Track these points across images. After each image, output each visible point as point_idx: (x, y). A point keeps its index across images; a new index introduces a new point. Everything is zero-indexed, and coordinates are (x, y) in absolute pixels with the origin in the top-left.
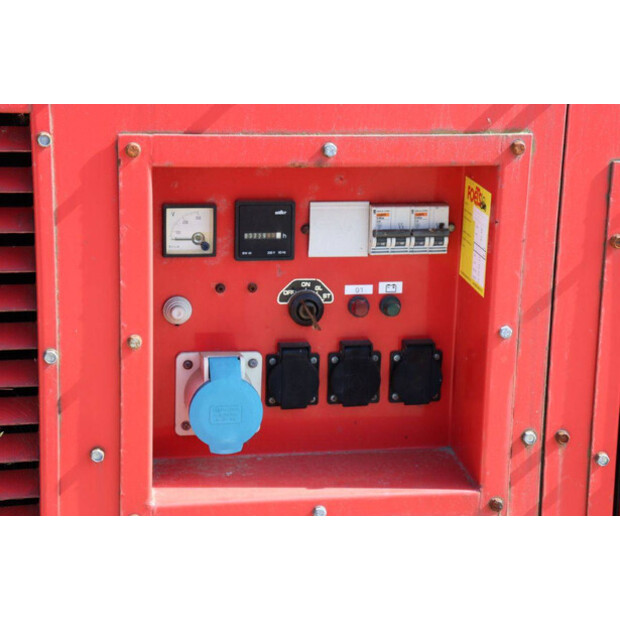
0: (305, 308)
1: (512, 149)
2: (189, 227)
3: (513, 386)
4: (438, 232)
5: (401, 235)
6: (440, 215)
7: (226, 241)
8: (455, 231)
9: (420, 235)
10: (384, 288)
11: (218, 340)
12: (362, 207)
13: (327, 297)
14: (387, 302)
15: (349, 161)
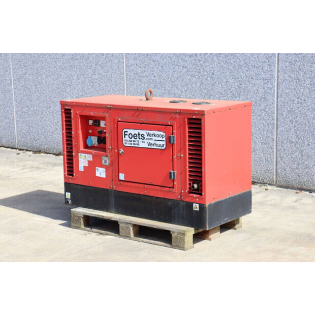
0: (101, 132)
2: (91, 122)
3: (109, 142)
7: (94, 124)
13: (103, 131)
15: (94, 115)
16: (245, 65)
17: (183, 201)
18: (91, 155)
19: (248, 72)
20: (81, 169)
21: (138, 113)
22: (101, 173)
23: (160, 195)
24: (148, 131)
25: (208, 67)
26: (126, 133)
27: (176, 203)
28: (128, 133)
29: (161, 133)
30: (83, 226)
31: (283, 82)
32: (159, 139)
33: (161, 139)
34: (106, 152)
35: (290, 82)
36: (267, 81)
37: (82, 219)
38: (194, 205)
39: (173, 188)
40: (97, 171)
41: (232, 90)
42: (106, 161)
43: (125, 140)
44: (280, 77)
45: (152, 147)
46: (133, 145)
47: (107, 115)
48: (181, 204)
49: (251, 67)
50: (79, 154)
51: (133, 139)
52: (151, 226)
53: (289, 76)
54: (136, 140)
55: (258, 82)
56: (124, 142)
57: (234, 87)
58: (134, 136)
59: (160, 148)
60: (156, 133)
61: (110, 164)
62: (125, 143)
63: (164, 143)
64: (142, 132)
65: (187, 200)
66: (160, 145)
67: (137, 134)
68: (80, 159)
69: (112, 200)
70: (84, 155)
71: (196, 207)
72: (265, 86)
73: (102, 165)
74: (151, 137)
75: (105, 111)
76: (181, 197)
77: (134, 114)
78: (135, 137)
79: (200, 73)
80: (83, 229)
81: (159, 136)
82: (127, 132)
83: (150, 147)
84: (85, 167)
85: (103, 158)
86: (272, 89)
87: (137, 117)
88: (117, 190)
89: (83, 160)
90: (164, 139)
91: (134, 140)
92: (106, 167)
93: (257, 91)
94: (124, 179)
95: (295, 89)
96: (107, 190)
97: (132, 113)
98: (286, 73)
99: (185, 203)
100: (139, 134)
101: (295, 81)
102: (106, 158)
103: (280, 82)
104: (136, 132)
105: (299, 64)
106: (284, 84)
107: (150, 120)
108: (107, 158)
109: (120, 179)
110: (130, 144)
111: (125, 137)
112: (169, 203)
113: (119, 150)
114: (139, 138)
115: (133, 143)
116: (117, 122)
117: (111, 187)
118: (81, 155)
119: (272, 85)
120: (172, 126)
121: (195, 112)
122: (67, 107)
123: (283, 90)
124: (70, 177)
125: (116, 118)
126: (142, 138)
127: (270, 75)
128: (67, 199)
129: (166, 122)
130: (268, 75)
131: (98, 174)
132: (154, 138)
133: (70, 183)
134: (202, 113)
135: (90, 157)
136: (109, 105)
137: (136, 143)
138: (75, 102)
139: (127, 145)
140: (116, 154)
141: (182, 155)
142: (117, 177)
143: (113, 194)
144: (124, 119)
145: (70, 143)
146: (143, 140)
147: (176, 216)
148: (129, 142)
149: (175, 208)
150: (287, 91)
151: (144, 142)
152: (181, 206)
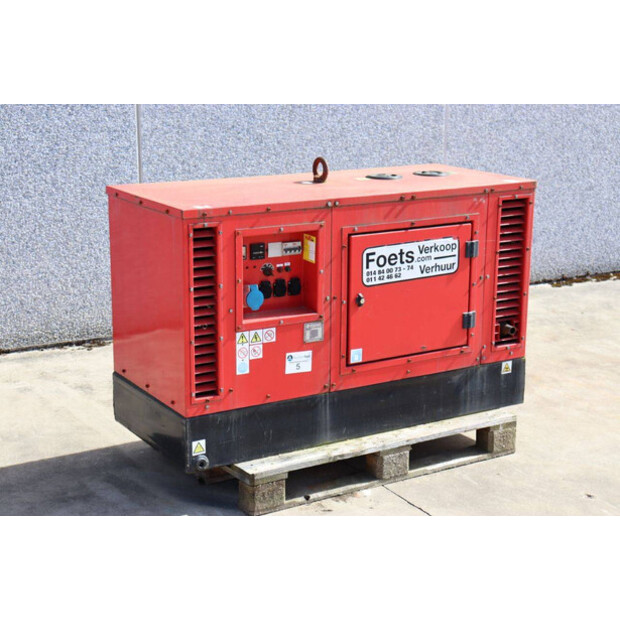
0: (267, 272)
1: (321, 226)
3: (324, 285)
4: (299, 248)
5: (290, 250)
6: (299, 244)
7: (249, 255)
8: (301, 248)
9: (295, 249)
10: (286, 264)
12: (280, 244)
13: (273, 268)
14: (286, 268)
15: (289, 231)
17: (484, 364)
19: (73, 118)
20: (242, 367)
21: (399, 207)
22: (299, 363)
23: (440, 368)
24: (421, 244)
26: (371, 257)
27: (469, 374)
28: (375, 257)
29: (451, 241)
30: (284, 500)
31: (151, 135)
32: (446, 253)
33: (449, 253)
34: (315, 311)
35: (165, 133)
36: (116, 134)
37: (284, 483)
38: (504, 364)
39: (467, 345)
40: (287, 362)
42: (314, 333)
43: (368, 274)
44: (145, 126)
45: (431, 274)
46: (386, 280)
47: (323, 223)
48: (479, 372)
50: (238, 335)
51: (388, 266)
53: (163, 122)
54: (393, 267)
55: (98, 137)
56: (365, 277)
57: (40, 151)
58: (390, 260)
59: (446, 272)
60: (440, 242)
61: (325, 335)
62: (368, 280)
63: (456, 260)
64: (406, 248)
65: (492, 360)
66: (447, 267)
67: (397, 252)
68: (238, 347)
69: (326, 415)
70: (253, 333)
71: (507, 367)
72: (114, 144)
73: (303, 343)
74: (429, 254)
75: (317, 217)
76: (481, 358)
77: (391, 211)
78: (393, 262)
81: (445, 247)
82: (374, 254)
83: (425, 275)
84: (252, 362)
85: (307, 326)
86: (131, 150)
87: (396, 216)
88: (342, 388)
89: (247, 349)
90: (456, 252)
91: (390, 267)
92: (315, 347)
93: (97, 154)
94: (361, 361)
95: (176, 146)
96: (313, 399)
97: (384, 210)
98: (156, 117)
99: (486, 368)
101: (175, 131)
102: (314, 326)
103: (145, 135)
104: (396, 249)
106: (153, 139)
107: (426, 219)
108: (319, 324)
109: (352, 361)
110: (380, 278)
111: (367, 267)
112: (456, 378)
113: (353, 297)
114: (402, 262)
115: (386, 275)
116: (350, 235)
117: (325, 387)
118: (242, 337)
119: (129, 141)
120: (471, 222)
121: (519, 187)
122: (206, 225)
123: (151, 151)
124: (208, 398)
125: (347, 228)
126: (407, 261)
127: (124, 121)
128: (197, 456)
129: (459, 216)
130: (120, 122)
131: (290, 368)
132: (434, 254)
133: (207, 415)
134: (531, 187)
135: (269, 335)
136: (330, 200)
137: (394, 273)
138: (233, 208)
139: (373, 283)
140: (344, 309)
141: (488, 276)
142: (344, 360)
143: (328, 402)
144: (365, 226)
145: (207, 314)
146: (410, 264)
147: (469, 398)
148: (377, 276)
149: (466, 383)
150: (161, 151)
151: (412, 268)
152: (479, 376)
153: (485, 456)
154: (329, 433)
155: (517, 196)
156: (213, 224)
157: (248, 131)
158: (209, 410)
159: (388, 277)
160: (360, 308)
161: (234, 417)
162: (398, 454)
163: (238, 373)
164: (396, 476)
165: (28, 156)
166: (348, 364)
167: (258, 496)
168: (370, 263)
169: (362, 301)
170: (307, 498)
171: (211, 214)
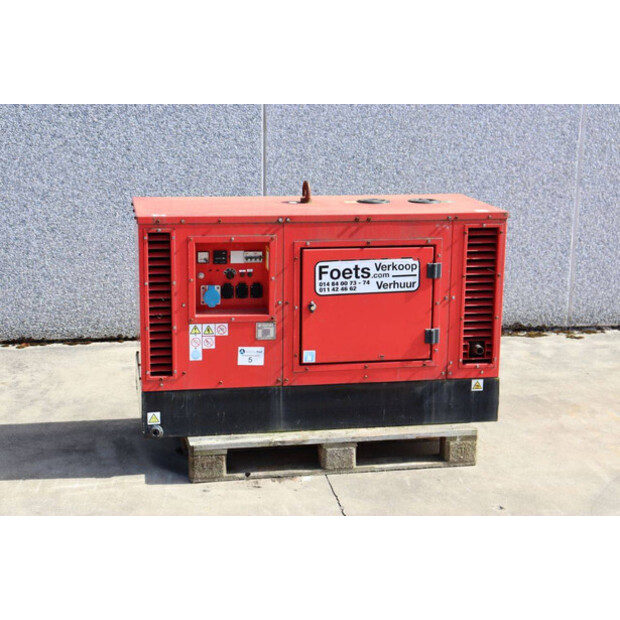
0: (230, 275)
1: (272, 239)
2: (203, 256)
3: (276, 291)
4: (260, 257)
5: (251, 258)
6: (260, 253)
7: (212, 260)
8: (263, 257)
9: (256, 258)
10: (248, 270)
11: (211, 283)
12: (242, 252)
13: (235, 273)
14: (249, 274)
16: (199, 133)
17: (451, 379)
18: (226, 325)
19: (206, 146)
20: (195, 354)
21: (353, 228)
22: (251, 357)
23: (401, 377)
24: (378, 262)
25: (116, 136)
26: (324, 270)
27: (434, 387)
28: (329, 270)
29: (410, 261)
30: (225, 474)
31: (275, 163)
32: (404, 272)
33: (409, 272)
34: (267, 313)
35: (289, 161)
36: (244, 161)
37: (224, 458)
38: (474, 382)
39: (431, 359)
40: (239, 354)
41: (172, 177)
42: (266, 332)
43: (321, 284)
44: (270, 154)
45: (388, 290)
46: (340, 292)
47: (273, 236)
48: (445, 386)
49: (211, 137)
50: (191, 326)
51: (341, 279)
52: (402, 438)
53: (287, 151)
54: (348, 281)
55: (227, 162)
56: (318, 288)
57: (177, 173)
58: (344, 273)
59: (406, 289)
60: (398, 262)
61: (277, 335)
62: (321, 290)
63: (416, 279)
64: (362, 264)
65: (460, 375)
66: (406, 285)
67: (352, 268)
68: (191, 337)
69: (280, 406)
70: (205, 326)
71: (477, 385)
72: (241, 169)
73: (256, 340)
74: (387, 272)
75: (268, 231)
76: (447, 373)
77: (345, 230)
78: (347, 276)
79: (97, 148)
80: (228, 479)
81: (405, 267)
82: (327, 267)
83: (382, 290)
84: (205, 352)
85: (260, 325)
86: (256, 174)
87: (351, 235)
88: (295, 384)
89: (200, 339)
90: (416, 272)
91: (344, 280)
92: (267, 345)
93: (226, 177)
94: (314, 361)
95: (298, 172)
96: (266, 389)
97: (338, 229)
98: (280, 146)
99: (453, 383)
100: (356, 268)
101: (298, 159)
102: (266, 326)
103: (270, 162)
104: (351, 265)
105: (304, 131)
106: (278, 165)
107: (383, 240)
108: (271, 325)
109: (304, 361)
110: (333, 290)
111: (320, 278)
112: (419, 389)
113: (305, 304)
114: (357, 277)
115: (340, 287)
116: (302, 249)
117: (278, 381)
118: (195, 328)
119: (255, 166)
120: (434, 246)
121: (487, 217)
122: (160, 230)
123: (275, 176)
124: (162, 377)
125: (299, 243)
126: (363, 276)
127: (252, 150)
128: (152, 426)
129: (420, 239)
130: (247, 150)
131: (242, 360)
132: (392, 272)
133: (162, 392)
134: (502, 218)
135: (222, 330)
136: (282, 217)
137: (348, 286)
138: (186, 218)
139: (327, 293)
140: (296, 314)
141: (454, 297)
142: (297, 360)
143: (281, 395)
144: (318, 242)
145: (161, 306)
146: (367, 280)
147: (434, 409)
148: (331, 287)
149: (431, 394)
150: (284, 176)
151: (368, 283)
152: (445, 390)
153: (440, 464)
154: (282, 422)
155: (485, 225)
156: (166, 230)
157: (368, 161)
158: (163, 387)
159: (342, 289)
160: (312, 314)
161: (188, 396)
162: (342, 449)
163: (191, 359)
164: (340, 469)
165: (167, 176)
166: (301, 363)
167: (198, 466)
168: (323, 275)
169: (313, 308)
170: (248, 475)
171: (165, 222)
